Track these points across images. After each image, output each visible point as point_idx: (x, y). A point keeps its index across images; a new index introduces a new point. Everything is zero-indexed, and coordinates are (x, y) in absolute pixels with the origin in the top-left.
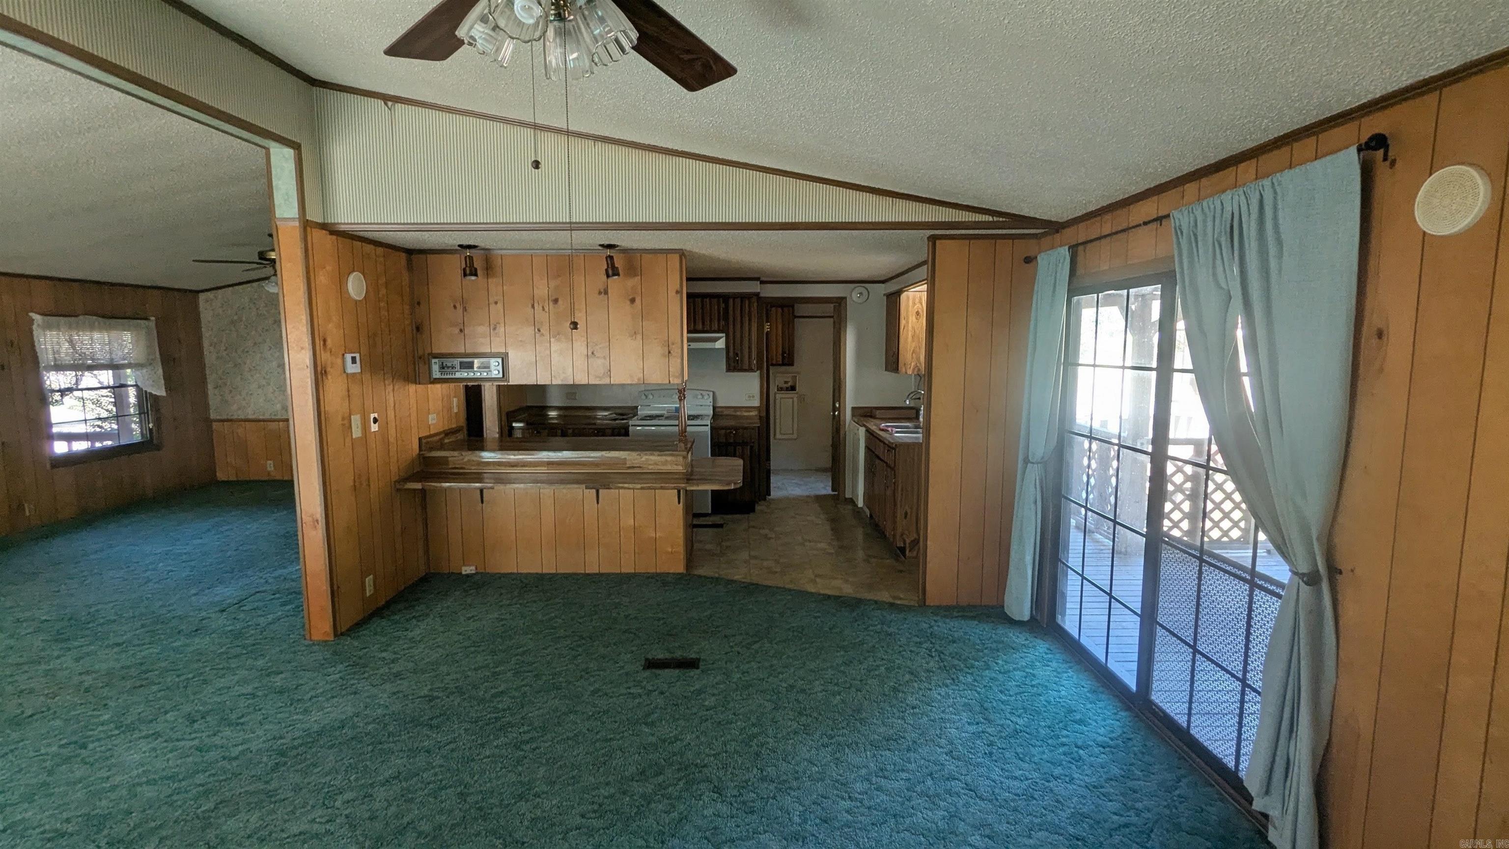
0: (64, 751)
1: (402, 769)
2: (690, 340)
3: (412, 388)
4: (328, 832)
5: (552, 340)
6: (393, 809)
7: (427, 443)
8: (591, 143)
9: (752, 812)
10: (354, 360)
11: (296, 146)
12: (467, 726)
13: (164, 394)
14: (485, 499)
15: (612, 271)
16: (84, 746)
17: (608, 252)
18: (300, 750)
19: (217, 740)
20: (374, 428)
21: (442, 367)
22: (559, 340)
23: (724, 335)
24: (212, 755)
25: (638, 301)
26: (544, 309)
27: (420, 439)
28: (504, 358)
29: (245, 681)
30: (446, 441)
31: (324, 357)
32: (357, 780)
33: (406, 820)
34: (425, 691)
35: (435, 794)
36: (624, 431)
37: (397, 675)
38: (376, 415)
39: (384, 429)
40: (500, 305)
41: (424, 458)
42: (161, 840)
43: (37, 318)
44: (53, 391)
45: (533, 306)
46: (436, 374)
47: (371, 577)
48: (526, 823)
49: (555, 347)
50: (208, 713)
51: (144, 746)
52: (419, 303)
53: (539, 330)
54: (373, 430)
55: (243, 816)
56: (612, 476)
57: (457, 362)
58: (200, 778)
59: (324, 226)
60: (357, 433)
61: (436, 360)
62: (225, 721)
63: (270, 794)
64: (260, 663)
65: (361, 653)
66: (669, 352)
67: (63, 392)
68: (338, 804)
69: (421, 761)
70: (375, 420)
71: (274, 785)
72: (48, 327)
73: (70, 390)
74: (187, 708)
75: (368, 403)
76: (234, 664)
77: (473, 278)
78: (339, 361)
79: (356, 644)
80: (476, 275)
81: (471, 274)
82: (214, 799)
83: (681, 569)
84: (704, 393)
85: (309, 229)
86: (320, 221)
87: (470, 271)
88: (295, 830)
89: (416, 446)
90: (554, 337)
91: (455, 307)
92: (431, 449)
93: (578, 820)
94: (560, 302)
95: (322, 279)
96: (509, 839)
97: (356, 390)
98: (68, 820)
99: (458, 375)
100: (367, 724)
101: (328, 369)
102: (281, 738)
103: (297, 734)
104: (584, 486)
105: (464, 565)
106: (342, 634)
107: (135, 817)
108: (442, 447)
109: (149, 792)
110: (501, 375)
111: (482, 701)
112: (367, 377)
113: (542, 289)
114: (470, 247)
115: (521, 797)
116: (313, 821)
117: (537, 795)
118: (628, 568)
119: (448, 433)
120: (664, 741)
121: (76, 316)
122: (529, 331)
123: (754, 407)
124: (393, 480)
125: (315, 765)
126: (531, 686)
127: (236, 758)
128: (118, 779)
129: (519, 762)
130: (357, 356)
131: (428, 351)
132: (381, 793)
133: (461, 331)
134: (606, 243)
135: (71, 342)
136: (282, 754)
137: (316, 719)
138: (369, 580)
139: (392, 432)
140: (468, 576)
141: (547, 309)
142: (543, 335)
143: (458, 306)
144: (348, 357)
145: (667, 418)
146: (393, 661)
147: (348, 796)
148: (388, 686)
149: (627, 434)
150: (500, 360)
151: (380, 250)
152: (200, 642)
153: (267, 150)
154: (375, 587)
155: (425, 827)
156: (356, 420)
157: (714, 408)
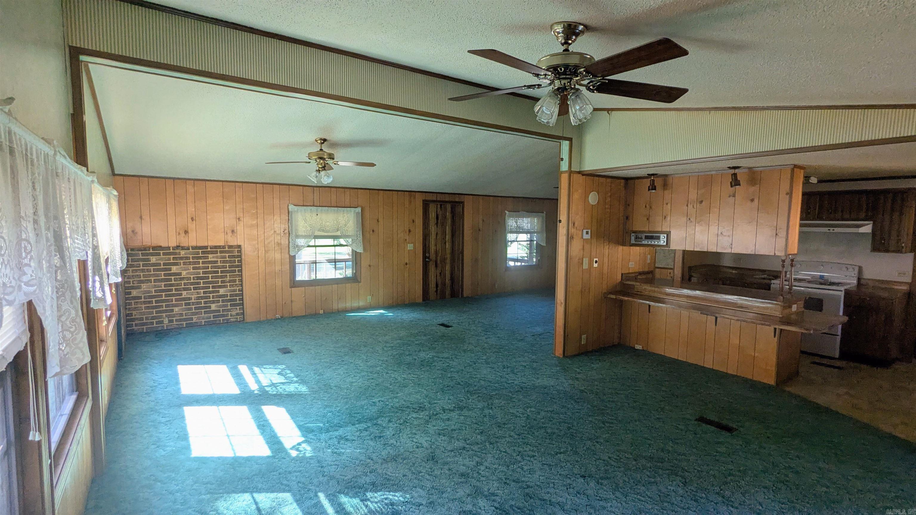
0: (471, 363)
1: (555, 410)
2: (801, 226)
3: (621, 248)
4: (520, 417)
5: (697, 225)
6: (543, 420)
7: (626, 277)
8: (708, 112)
9: (696, 501)
10: (587, 233)
11: (570, 140)
12: (589, 406)
13: (545, 245)
14: (651, 311)
15: (735, 182)
16: (475, 364)
17: (732, 171)
18: (528, 389)
19: (507, 376)
20: (595, 265)
21: (637, 238)
22: (701, 225)
23: (872, 222)
24: (504, 380)
25: (756, 201)
26: (693, 207)
27: (622, 274)
28: (668, 234)
29: (525, 362)
30: (639, 277)
31: (572, 230)
32: (538, 406)
33: (544, 425)
34: (583, 388)
35: (560, 423)
36: (768, 287)
37: (577, 379)
38: (597, 259)
39: (601, 266)
40: (669, 205)
41: (624, 284)
42: (479, 396)
43: (507, 212)
44: (509, 241)
45: (687, 206)
46: (633, 241)
47: (585, 335)
48: (585, 448)
49: (698, 228)
50: (510, 367)
51: (489, 370)
52: (629, 205)
53: (689, 219)
54: (595, 266)
55: (500, 401)
56: (724, 310)
57: (643, 236)
58: (497, 385)
59: (579, 172)
60: (585, 266)
61: (634, 234)
62: (513, 372)
63: (511, 398)
64: (534, 357)
65: (569, 366)
66: (776, 234)
67: (512, 242)
68: (528, 410)
69: (563, 410)
70: (596, 262)
71: (514, 396)
72: (510, 216)
73: (514, 241)
74: (505, 363)
75: (593, 254)
76: (526, 354)
77: (654, 191)
78: (580, 233)
79: (570, 362)
80: (655, 189)
81: (652, 189)
82: (497, 392)
83: (772, 381)
84: (849, 266)
85: (572, 174)
86: (578, 170)
87: (653, 187)
88: (511, 411)
89: (619, 277)
90: (698, 223)
91: (646, 207)
92: (628, 280)
93: (606, 458)
94: (704, 203)
95: (576, 196)
96: (574, 449)
97: (587, 247)
98: (462, 381)
99: (643, 242)
100: (554, 390)
101: (574, 237)
102: (525, 383)
103: (530, 384)
104: (700, 312)
105: (637, 344)
106: (567, 357)
107: (476, 388)
108: (636, 279)
109: (482, 383)
110: (665, 244)
111: (603, 401)
112: (594, 241)
113: (693, 195)
114: (653, 175)
115: (590, 439)
116: (518, 412)
117: (597, 442)
118: (731, 371)
119: (640, 273)
120: (676, 452)
121: (519, 212)
122: (684, 219)
123: (905, 283)
124: (603, 292)
125: (529, 396)
126: (629, 404)
127: (509, 384)
128: (478, 376)
129: (600, 428)
130: (589, 231)
131: (631, 229)
132: (543, 414)
133: (648, 219)
134: (731, 166)
135: (516, 222)
136: (522, 388)
137: (539, 382)
138: (584, 337)
139: (605, 268)
140: (637, 350)
141: (695, 207)
142: (691, 221)
143: (647, 206)
144: (585, 231)
145: (809, 282)
146: (578, 373)
147: (533, 409)
148: (570, 381)
149: (769, 288)
150: (665, 235)
151: (609, 180)
152: (520, 344)
153: (560, 143)
154: (587, 341)
155: (549, 431)
156: (586, 261)
157: (859, 279)
